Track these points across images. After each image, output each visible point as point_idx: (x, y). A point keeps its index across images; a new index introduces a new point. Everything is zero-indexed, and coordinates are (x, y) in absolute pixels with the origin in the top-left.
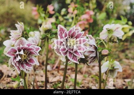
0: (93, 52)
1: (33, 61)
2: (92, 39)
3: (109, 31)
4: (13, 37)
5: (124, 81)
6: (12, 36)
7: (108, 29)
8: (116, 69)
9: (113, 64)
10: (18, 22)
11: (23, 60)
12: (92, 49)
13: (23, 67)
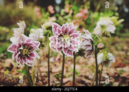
0: (89, 45)
1: (34, 55)
2: (88, 34)
3: (102, 27)
4: (16, 35)
5: (116, 70)
6: (16, 33)
7: (102, 25)
8: (110, 60)
9: (107, 56)
12: (89, 43)
13: (24, 61)
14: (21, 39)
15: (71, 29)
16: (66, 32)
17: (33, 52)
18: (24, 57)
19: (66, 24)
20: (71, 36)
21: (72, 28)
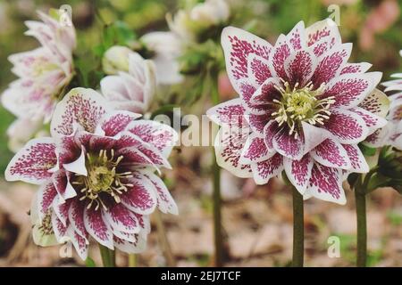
1: (146, 197)
4: (28, 85)
10: (42, 15)
11: (91, 196)
13: (96, 228)
14: (80, 113)
15: (325, 54)
16: (296, 76)
17: (140, 182)
18: (93, 206)
19: (293, 31)
20: (326, 95)
21: (328, 53)
